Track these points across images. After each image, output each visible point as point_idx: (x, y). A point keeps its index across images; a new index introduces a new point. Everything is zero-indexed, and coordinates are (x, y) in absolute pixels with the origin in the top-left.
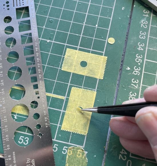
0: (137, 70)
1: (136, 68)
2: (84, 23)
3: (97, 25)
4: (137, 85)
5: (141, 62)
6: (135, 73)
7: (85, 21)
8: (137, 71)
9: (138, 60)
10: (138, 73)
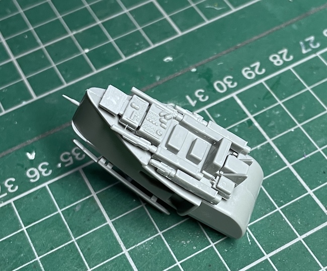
0: (40, 173)
1: (43, 167)
2: (75, 33)
3: (87, 51)
4: (6, 194)
5: (66, 165)
6: (32, 173)
7: (80, 31)
8: (37, 173)
9: (66, 157)
10: (34, 178)
